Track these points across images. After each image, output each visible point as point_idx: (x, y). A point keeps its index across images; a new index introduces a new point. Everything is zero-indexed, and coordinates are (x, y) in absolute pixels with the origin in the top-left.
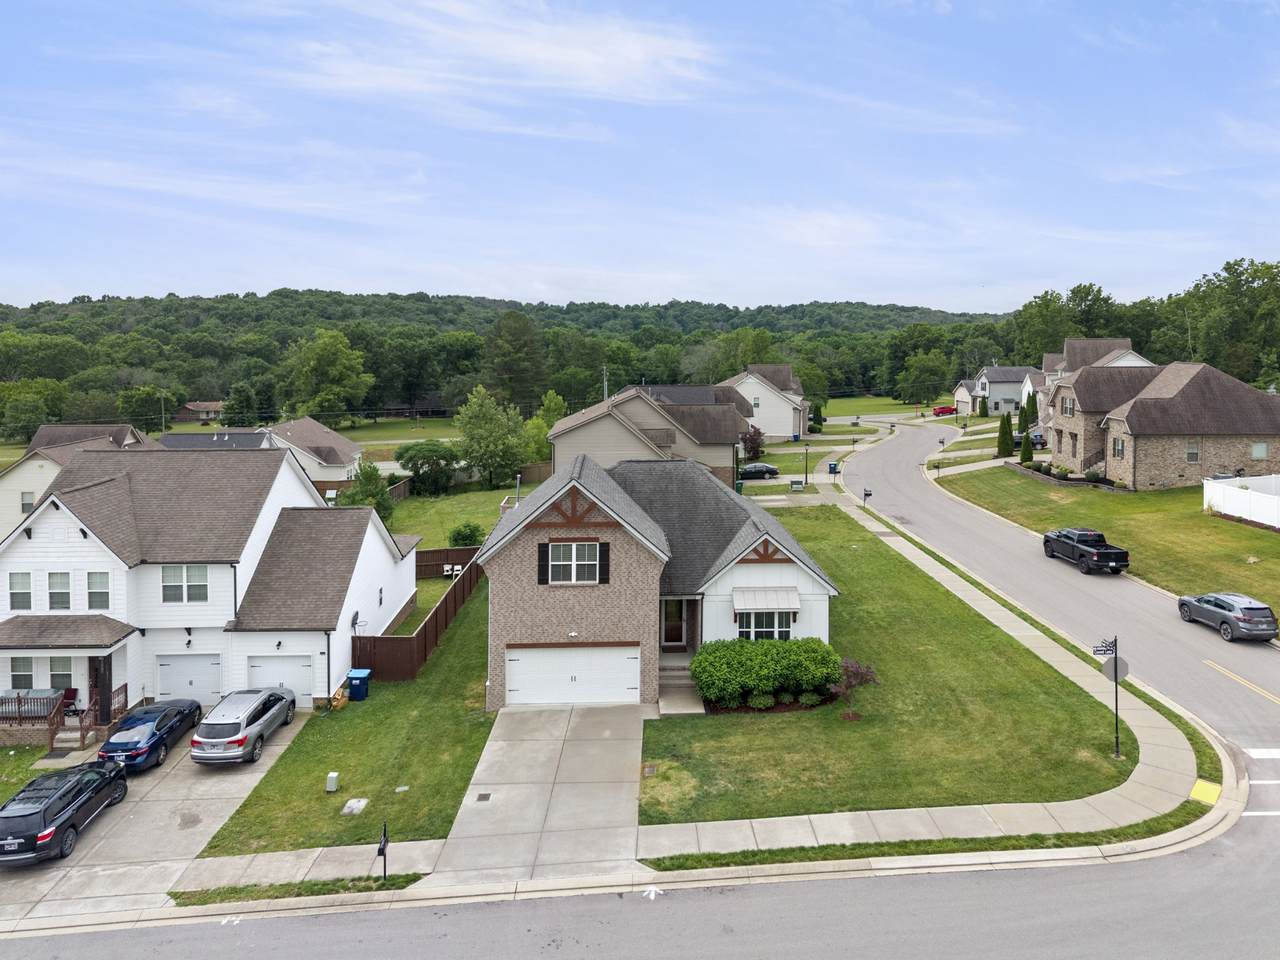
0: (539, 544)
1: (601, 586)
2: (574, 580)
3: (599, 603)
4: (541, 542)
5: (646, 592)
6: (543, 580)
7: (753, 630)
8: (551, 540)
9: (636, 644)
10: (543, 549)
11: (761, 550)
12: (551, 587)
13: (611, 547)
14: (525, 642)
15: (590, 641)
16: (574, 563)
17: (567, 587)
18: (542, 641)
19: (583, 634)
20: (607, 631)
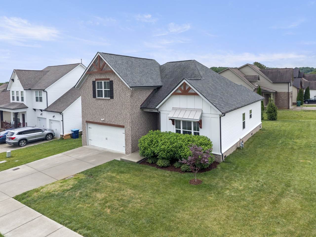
0: (93, 81)
1: (111, 99)
2: (103, 97)
3: (111, 107)
4: (93, 80)
5: (126, 103)
6: (94, 96)
7: (182, 130)
8: (97, 80)
9: (123, 127)
10: (94, 83)
11: (183, 88)
12: (98, 99)
13: (114, 83)
14: (91, 121)
15: (109, 123)
16: (103, 89)
17: (101, 99)
18: (95, 121)
19: (106, 120)
20: (114, 120)
